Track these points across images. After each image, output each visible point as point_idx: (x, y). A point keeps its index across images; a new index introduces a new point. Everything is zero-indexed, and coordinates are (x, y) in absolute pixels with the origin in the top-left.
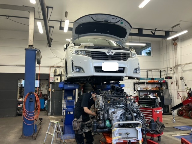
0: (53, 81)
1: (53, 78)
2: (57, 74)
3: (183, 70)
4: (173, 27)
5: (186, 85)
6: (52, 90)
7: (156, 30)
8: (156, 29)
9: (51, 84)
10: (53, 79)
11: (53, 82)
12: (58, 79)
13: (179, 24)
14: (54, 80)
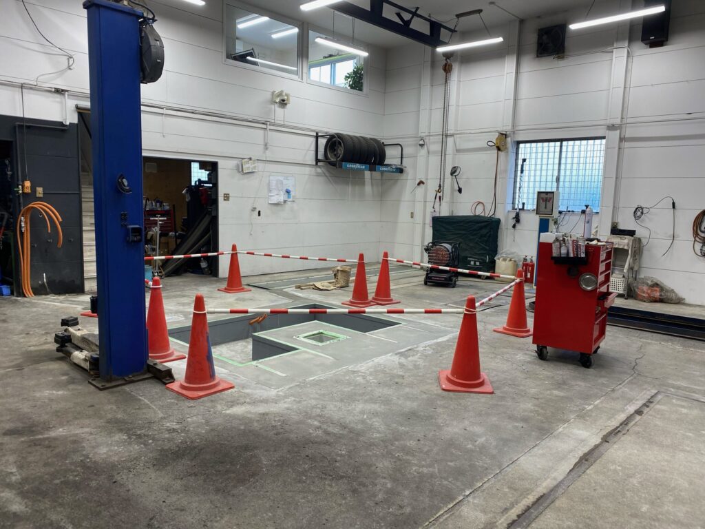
3: (458, 148)
4: (458, 16)
5: (460, 191)
6: (34, 191)
7: (414, 14)
8: (417, 8)
13: (480, 11)
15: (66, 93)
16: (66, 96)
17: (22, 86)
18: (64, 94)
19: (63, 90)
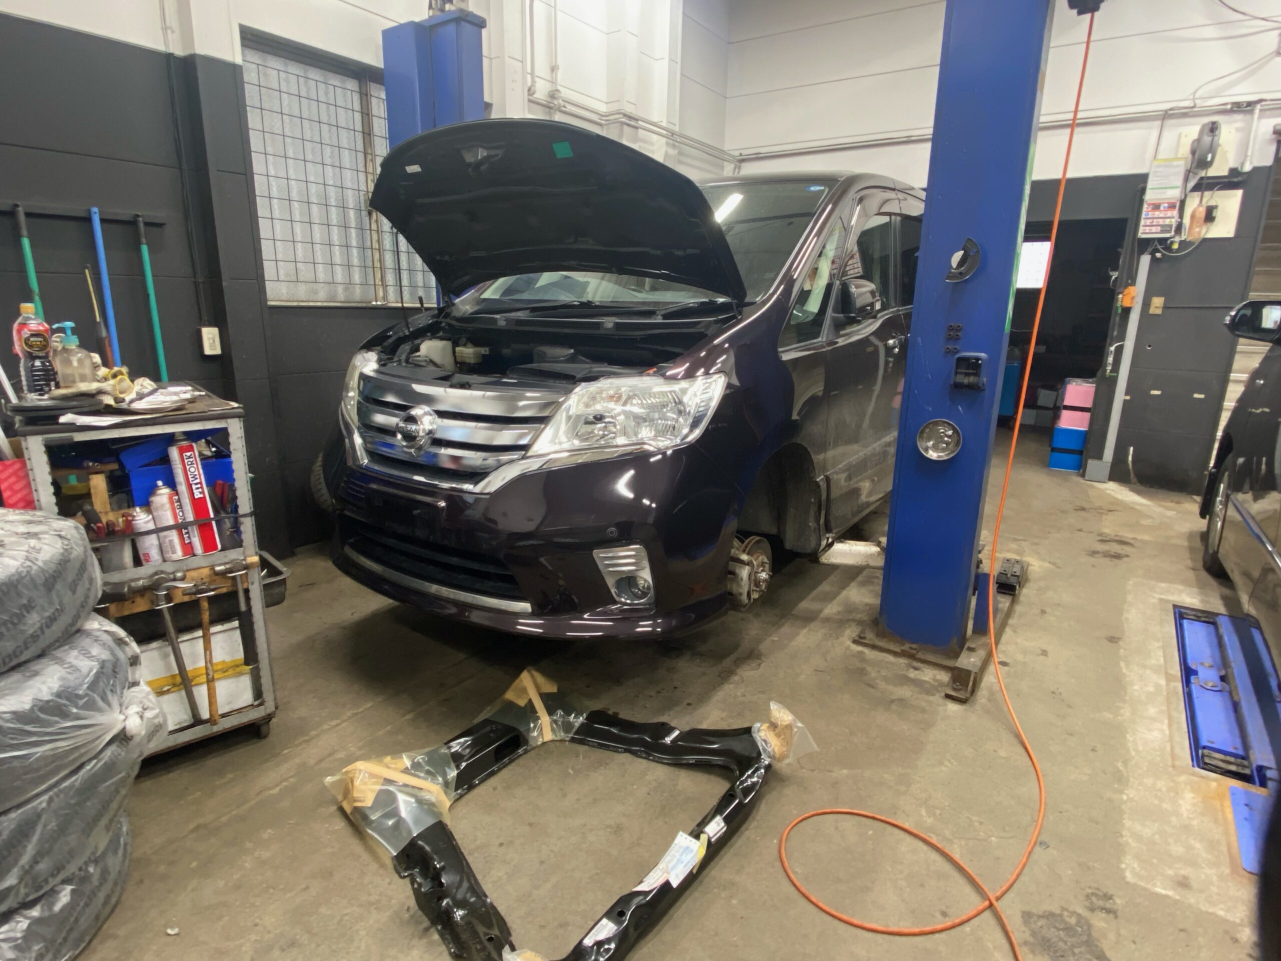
0: (1165, 228)
1: (1172, 206)
2: (1219, 169)
6: (1146, 304)
9: (1145, 260)
10: (1175, 213)
11: (1163, 241)
12: (1217, 214)
14: (1179, 228)
15: (1258, 107)
16: (1257, 111)
17: (1166, 116)
18: (1251, 112)
19: (1250, 104)
